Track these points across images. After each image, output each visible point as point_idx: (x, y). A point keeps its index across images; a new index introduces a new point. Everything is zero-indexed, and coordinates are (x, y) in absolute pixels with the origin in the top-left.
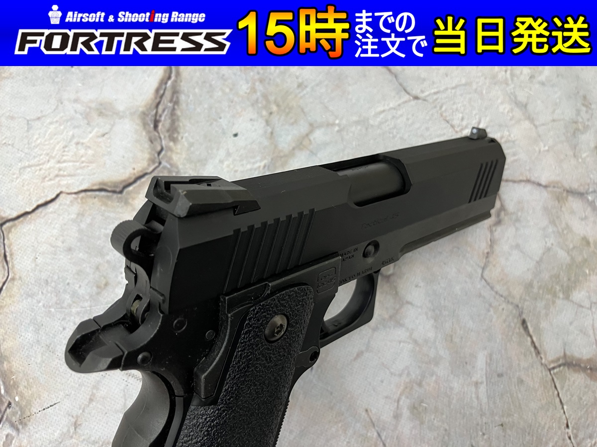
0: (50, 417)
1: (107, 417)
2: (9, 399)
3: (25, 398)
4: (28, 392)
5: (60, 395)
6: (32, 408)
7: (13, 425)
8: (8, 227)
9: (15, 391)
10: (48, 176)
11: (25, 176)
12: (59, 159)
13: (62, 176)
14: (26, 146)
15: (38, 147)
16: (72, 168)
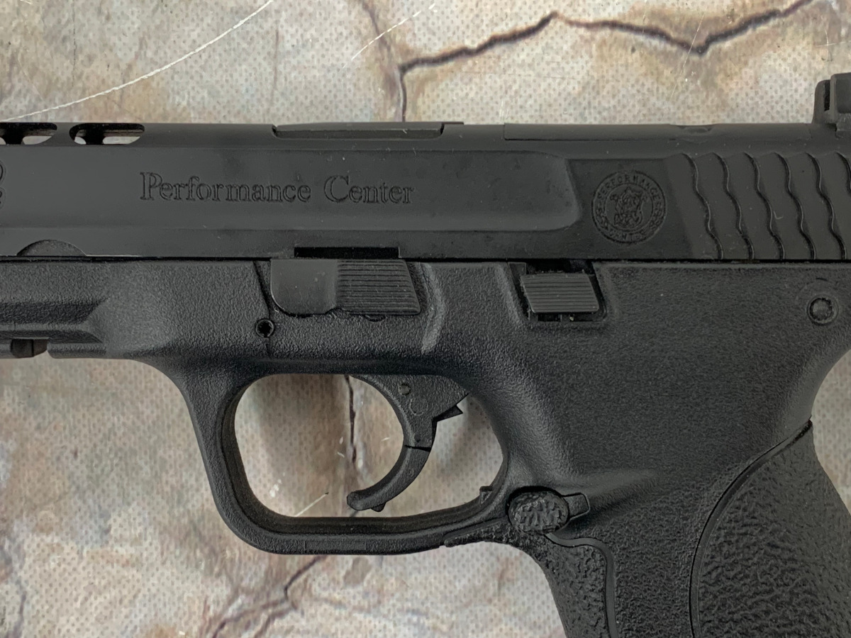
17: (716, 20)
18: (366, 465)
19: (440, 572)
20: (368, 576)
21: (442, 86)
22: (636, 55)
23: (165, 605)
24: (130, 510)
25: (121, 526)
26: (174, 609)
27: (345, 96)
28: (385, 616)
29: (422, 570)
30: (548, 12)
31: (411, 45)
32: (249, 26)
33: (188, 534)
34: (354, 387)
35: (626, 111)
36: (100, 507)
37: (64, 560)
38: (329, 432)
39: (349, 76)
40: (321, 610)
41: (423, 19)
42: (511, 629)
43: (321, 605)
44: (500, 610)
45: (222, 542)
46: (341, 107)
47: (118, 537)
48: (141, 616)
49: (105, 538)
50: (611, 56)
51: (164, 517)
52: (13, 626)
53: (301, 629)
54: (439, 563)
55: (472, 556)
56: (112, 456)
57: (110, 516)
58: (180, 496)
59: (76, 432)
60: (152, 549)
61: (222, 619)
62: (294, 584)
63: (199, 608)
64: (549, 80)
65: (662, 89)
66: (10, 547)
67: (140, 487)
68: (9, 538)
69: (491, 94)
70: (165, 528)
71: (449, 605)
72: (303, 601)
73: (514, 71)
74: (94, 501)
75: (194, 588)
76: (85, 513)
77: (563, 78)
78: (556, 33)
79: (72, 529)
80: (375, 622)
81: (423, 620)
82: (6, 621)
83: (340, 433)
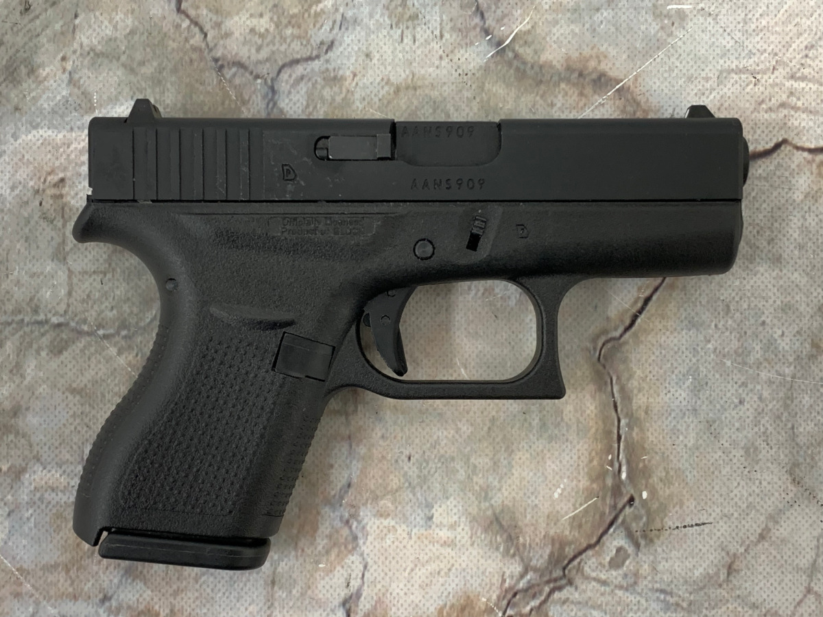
0: (693, 542)
1: (783, 573)
2: (632, 492)
3: (658, 499)
4: (664, 491)
5: (714, 511)
6: (666, 519)
7: (630, 535)
9: (644, 482)
10: (767, 100)
11: (725, 90)
12: (794, 70)
13: (793, 108)
14: (739, 27)
15: (761, 35)
16: (814, 96)
18: (628, 476)
19: (682, 562)
20: (627, 562)
23: (472, 577)
24: (449, 503)
25: (441, 515)
26: (479, 581)
28: (638, 593)
29: (669, 561)
30: (780, 139)
33: (491, 523)
34: (621, 417)
36: (426, 499)
37: (397, 539)
38: (601, 450)
40: (590, 587)
42: (736, 608)
43: (590, 583)
44: (728, 593)
45: (517, 531)
47: (439, 523)
48: (454, 586)
49: (429, 523)
51: (473, 509)
52: (356, 588)
53: (575, 601)
54: (682, 555)
55: (708, 551)
56: (436, 461)
57: (433, 507)
58: (486, 494)
59: (410, 441)
60: (463, 533)
61: (515, 590)
62: (570, 566)
63: (498, 580)
64: (779, 190)
66: (357, 527)
67: (456, 485)
68: (357, 520)
70: (474, 518)
71: (689, 587)
72: (577, 579)
73: (753, 182)
74: (422, 495)
75: (494, 565)
76: (415, 504)
77: (790, 189)
78: (786, 155)
79: (404, 515)
80: (632, 598)
81: (668, 598)
82: (351, 584)
83: (609, 451)
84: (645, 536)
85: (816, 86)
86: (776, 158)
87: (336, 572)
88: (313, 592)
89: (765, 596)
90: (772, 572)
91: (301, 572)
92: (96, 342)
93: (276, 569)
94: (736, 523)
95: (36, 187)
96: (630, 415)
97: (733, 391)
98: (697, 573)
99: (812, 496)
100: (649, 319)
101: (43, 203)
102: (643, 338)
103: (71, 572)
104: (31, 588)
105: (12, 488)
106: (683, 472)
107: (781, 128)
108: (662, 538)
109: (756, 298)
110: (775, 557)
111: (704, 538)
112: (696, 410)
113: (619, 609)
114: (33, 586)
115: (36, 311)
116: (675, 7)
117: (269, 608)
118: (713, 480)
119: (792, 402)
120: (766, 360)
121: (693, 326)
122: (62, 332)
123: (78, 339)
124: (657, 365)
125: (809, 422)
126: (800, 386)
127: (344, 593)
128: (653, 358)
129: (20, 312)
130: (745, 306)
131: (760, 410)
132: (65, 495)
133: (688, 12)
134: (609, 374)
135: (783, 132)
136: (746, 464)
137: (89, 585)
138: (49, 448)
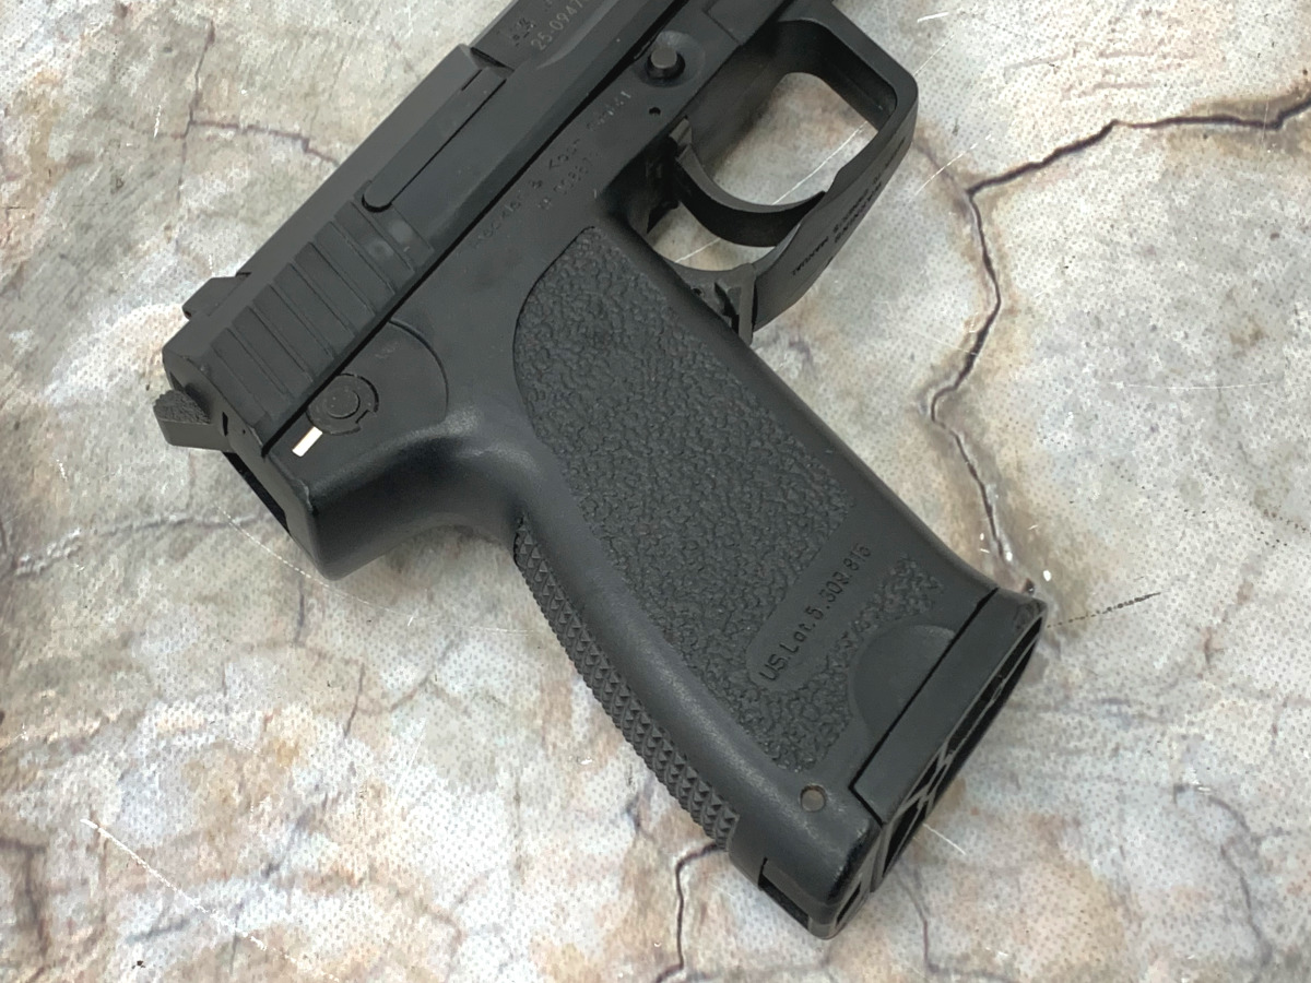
0: (1138, 624)
1: (1291, 640)
2: (1028, 575)
3: (1069, 577)
4: (1075, 564)
5: (1158, 576)
6: (1089, 601)
8: (988, 197)
9: (1041, 559)
10: (1077, 84)
11: (1018, 85)
12: (1102, 48)
13: (1113, 86)
14: (1017, 19)
15: (1047, 21)
16: (1138, 68)
17: (1282, 99)
18: (1016, 556)
19: (1131, 654)
20: (1047, 672)
21: (1015, 197)
22: (1210, 140)
27: (916, 224)
28: (1076, 711)
29: (1110, 656)
30: (1108, 122)
31: (974, 171)
32: (807, 187)
34: (984, 482)
35: (1214, 186)
38: (968, 529)
39: (916, 208)
41: (982, 148)
44: (1215, 684)
46: (913, 234)
50: (1184, 145)
54: (1128, 645)
64: (1124, 176)
65: (1245, 163)
69: (1066, 195)
71: (1152, 688)
73: (1087, 174)
77: (1140, 171)
78: (1122, 136)
80: (1067, 719)
81: (1124, 708)
82: (634, 780)
83: (979, 528)
84: (1064, 631)
85: (1135, 59)
86: (1109, 143)
87: (609, 766)
88: (579, 800)
89: (1275, 678)
90: (1275, 642)
91: (557, 777)
92: (231, 534)
93: (518, 779)
94: (1197, 585)
95: (141, 371)
96: (997, 478)
97: (1137, 417)
98: (1158, 665)
99: (1299, 529)
100: (991, 356)
101: (152, 386)
102: (988, 381)
103: (217, 839)
104: (158, 875)
105: (124, 741)
106: (1096, 534)
107: (1106, 109)
108: (1090, 628)
109: (1133, 301)
110: (1272, 621)
111: (1154, 616)
112: (1090, 452)
113: (1053, 739)
114: (161, 871)
115: (148, 512)
116: (927, 18)
117: (516, 836)
118: (1144, 536)
119: (1229, 414)
120: (1173, 371)
121: (1056, 351)
122: (185, 530)
123: (207, 534)
124: (1018, 408)
125: (1262, 435)
126: (1232, 394)
127: (625, 794)
128: (1009, 400)
129: (126, 517)
130: (1122, 313)
131: (1184, 434)
132: (201, 736)
133: (944, 20)
134: (952, 433)
135: (1109, 113)
136: (1186, 506)
137: (245, 853)
138: (175, 679)
